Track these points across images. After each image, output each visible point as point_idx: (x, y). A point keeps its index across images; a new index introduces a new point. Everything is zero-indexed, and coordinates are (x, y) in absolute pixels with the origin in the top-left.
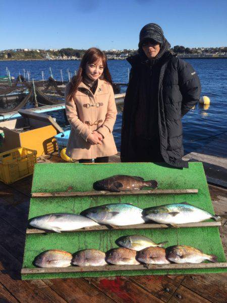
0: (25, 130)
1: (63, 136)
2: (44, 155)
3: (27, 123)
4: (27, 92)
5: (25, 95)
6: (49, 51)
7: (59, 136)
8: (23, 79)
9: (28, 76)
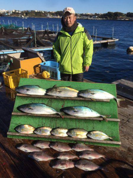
0: (25, 59)
1: (45, 64)
2: (34, 74)
3: (26, 55)
4: (31, 37)
5: (30, 39)
6: (49, 12)
7: (42, 64)
8: (30, 29)
9: (33, 27)
